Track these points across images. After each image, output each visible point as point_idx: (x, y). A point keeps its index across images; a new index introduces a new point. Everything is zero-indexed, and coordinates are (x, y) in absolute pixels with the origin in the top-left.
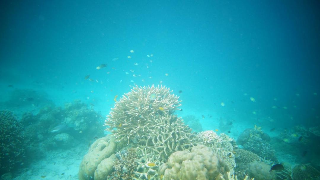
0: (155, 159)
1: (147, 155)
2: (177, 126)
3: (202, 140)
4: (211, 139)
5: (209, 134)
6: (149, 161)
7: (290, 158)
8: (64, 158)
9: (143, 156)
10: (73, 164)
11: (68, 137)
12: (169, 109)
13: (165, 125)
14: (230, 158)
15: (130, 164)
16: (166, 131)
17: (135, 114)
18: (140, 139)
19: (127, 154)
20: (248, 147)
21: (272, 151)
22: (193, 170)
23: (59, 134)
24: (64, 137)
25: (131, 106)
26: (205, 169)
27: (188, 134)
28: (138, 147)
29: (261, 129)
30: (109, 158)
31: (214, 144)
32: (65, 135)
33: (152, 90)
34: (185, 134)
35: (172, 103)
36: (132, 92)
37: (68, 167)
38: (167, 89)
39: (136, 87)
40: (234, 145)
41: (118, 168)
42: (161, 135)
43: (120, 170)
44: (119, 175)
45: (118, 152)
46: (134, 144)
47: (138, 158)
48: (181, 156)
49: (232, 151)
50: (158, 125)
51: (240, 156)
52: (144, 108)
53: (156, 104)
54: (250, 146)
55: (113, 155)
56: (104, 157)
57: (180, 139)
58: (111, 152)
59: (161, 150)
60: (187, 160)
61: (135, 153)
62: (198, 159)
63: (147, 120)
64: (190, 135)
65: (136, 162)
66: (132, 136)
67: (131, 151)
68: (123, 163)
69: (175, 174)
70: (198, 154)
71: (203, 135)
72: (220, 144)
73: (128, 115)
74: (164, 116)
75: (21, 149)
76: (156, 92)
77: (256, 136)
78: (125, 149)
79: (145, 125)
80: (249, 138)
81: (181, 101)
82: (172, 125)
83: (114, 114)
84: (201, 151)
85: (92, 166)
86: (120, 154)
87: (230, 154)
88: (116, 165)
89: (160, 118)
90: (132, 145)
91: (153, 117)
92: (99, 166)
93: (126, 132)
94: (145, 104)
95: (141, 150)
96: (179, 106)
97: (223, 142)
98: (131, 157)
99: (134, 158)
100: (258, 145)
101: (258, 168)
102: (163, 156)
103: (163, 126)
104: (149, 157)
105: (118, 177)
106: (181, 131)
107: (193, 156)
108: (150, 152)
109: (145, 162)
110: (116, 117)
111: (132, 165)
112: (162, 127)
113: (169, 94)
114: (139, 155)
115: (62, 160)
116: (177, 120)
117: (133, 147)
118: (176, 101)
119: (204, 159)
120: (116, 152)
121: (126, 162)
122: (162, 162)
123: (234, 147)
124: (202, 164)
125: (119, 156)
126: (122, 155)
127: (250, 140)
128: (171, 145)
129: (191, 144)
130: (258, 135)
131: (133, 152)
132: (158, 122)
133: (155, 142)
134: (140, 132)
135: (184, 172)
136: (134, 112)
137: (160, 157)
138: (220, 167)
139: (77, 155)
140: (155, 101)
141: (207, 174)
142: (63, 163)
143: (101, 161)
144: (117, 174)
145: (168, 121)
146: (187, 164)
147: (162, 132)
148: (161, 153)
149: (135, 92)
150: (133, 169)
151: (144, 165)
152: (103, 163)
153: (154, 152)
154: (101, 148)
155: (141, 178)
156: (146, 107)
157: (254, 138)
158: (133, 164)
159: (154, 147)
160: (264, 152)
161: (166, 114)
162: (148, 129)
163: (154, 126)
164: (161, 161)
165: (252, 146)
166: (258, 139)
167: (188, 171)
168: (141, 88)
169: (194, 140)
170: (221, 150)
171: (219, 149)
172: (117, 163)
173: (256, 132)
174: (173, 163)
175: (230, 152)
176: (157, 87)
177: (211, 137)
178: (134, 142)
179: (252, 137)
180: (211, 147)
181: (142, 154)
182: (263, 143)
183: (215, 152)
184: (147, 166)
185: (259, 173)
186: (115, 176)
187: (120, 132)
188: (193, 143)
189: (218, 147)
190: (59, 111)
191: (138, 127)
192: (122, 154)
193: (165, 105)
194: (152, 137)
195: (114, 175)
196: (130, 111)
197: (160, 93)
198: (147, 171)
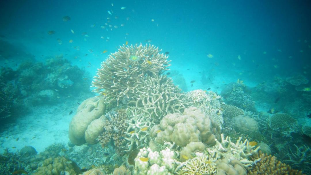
0: (145, 120)
1: (138, 116)
2: (167, 87)
3: (192, 99)
4: (200, 98)
5: (198, 93)
6: (140, 122)
7: (265, 105)
8: (50, 113)
9: (133, 117)
10: (61, 119)
11: (53, 93)
12: (158, 70)
13: (155, 86)
14: (218, 115)
15: (120, 125)
16: (156, 92)
17: (123, 75)
18: (130, 101)
19: (118, 115)
20: (231, 100)
21: (252, 103)
22: (186, 133)
23: (43, 91)
24: (49, 93)
25: (119, 67)
26: (198, 131)
27: (178, 94)
28: (128, 108)
29: (243, 83)
30: (99, 119)
31: (203, 103)
32: (49, 92)
33: (140, 50)
34: (175, 95)
35: (162, 63)
36: (118, 51)
37: (56, 122)
38: (156, 48)
39: (123, 46)
40: (221, 102)
41: (109, 129)
42: (151, 96)
43: (111, 131)
44: (110, 136)
45: (108, 112)
46: (123, 105)
47: (128, 118)
48: (173, 119)
49: (219, 108)
50: (148, 87)
51: (226, 112)
52: (132, 69)
53: (145, 65)
54: (232, 99)
55: (103, 116)
56: (94, 118)
57: (170, 100)
58: (100, 113)
59: (151, 111)
60: (180, 123)
61: (125, 114)
62: (190, 122)
63: (136, 81)
64: (180, 95)
65: (126, 123)
66: (122, 98)
67: (121, 112)
68: (113, 124)
69: (168, 136)
70: (191, 117)
71: (192, 95)
72: (209, 103)
73: (116, 76)
74: (154, 77)
75: (5, 105)
76: (144, 52)
77: (238, 90)
78: (114, 110)
79: (135, 86)
80: (231, 91)
81: (171, 61)
82: (162, 86)
83: (101, 75)
84: (193, 113)
85: (82, 126)
86: (110, 115)
87: (218, 112)
88: (106, 126)
89: (149, 79)
90: (121, 106)
91: (142, 78)
92: (89, 126)
93: (114, 94)
94: (134, 65)
95: (131, 111)
96: (168, 66)
97: (211, 101)
98: (121, 118)
99: (125, 119)
100: (240, 97)
101: (242, 122)
102: (153, 117)
103: (152, 87)
104: (139, 118)
105: (109, 137)
106: (171, 92)
107: (186, 119)
108: (140, 113)
109: (136, 123)
110: (104, 78)
111: (123, 126)
112: (152, 89)
113: (158, 54)
114: (130, 115)
115: (50, 116)
116: (167, 81)
117: (123, 108)
118: (165, 61)
119: (197, 121)
120: (105, 113)
121: (116, 123)
122: (153, 123)
123: (221, 104)
124: (195, 126)
125: (109, 117)
126: (111, 116)
127: (232, 93)
128: (161, 105)
129: (181, 104)
130: (241, 88)
131: (123, 113)
132: (148, 83)
133: (145, 104)
134: (129, 93)
135: (177, 134)
136: (122, 73)
137: (150, 118)
138: (213, 128)
139: (64, 111)
140: (144, 62)
141: (199, 135)
142: (51, 119)
143: (91, 121)
144: (108, 134)
145: (158, 82)
146: (180, 127)
147: (151, 93)
148: (151, 114)
149: (122, 52)
150: (124, 130)
151: (134, 125)
152: (93, 123)
153: (144, 113)
154: (89, 109)
155: (132, 138)
156: (135, 68)
157: (236, 91)
158: (124, 124)
159: (144, 108)
160: (245, 104)
161: (156, 75)
162: (138, 90)
163: (143, 88)
164: (151, 121)
165: (234, 99)
166: (240, 92)
167: (181, 134)
168: (128, 47)
169: (184, 100)
170: (210, 108)
171: (208, 107)
172: (108, 124)
173: (238, 86)
174: (166, 126)
175: (218, 110)
176: (145, 46)
177: (200, 96)
178: (124, 103)
179: (234, 90)
180: (200, 105)
181: (132, 114)
182: (245, 96)
183: (204, 110)
184: (138, 127)
185: (243, 127)
186: (106, 136)
187: (109, 94)
188: (183, 103)
189: (207, 105)
190: (40, 67)
191: (128, 89)
192: (112, 114)
193: (155, 65)
194: (141, 98)
195: (104, 135)
196: (118, 72)
197: (148, 53)
198: (138, 131)
